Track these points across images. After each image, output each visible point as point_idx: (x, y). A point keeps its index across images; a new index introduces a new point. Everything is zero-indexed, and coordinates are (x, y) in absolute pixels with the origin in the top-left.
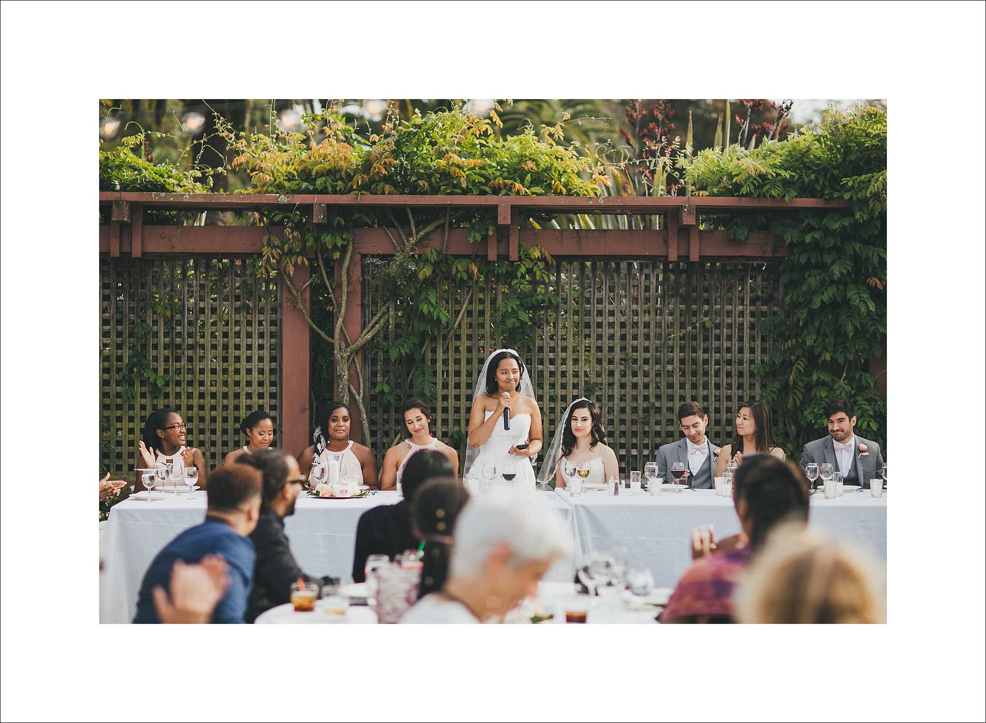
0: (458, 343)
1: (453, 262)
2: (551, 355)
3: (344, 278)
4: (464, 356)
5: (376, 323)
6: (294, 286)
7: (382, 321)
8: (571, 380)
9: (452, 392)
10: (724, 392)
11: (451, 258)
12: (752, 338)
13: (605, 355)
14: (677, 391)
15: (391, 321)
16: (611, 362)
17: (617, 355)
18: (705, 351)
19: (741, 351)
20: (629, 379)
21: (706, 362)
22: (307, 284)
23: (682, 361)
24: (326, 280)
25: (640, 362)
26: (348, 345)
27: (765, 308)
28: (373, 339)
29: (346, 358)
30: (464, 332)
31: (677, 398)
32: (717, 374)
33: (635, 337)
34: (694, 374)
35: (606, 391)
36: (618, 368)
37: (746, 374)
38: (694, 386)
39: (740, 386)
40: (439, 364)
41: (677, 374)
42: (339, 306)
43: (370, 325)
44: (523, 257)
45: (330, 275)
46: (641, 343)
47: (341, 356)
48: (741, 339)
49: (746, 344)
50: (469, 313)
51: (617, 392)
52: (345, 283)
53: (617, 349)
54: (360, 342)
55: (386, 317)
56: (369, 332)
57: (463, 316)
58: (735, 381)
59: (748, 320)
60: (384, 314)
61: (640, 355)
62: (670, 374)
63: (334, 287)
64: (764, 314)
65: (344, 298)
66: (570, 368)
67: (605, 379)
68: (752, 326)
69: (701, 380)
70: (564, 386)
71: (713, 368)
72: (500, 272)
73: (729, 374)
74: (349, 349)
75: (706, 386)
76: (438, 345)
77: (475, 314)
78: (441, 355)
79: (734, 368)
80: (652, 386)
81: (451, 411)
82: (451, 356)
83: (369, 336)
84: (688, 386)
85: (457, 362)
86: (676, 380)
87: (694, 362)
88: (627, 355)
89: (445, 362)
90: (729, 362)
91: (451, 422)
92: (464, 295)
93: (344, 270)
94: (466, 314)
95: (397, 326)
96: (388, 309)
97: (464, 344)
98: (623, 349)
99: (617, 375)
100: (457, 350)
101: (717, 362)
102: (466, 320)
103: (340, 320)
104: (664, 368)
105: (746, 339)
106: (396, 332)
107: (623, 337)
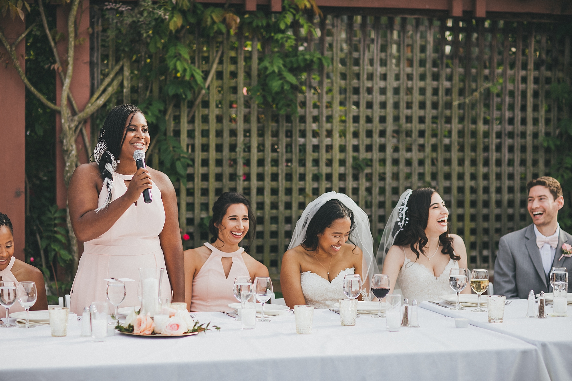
0: (206, 111)
1: (203, 12)
2: (315, 126)
3: (71, 29)
4: (213, 126)
5: (109, 85)
6: (6, 38)
7: (115, 83)
8: (337, 156)
9: (198, 170)
10: (506, 170)
11: (200, 6)
12: (536, 108)
13: (376, 126)
14: (456, 168)
15: (126, 83)
16: (382, 134)
17: (390, 127)
18: (486, 122)
19: (524, 122)
20: (403, 155)
21: (486, 135)
22: (23, 35)
23: (461, 134)
24: (48, 31)
25: (415, 134)
26: (74, 113)
27: (549, 74)
28: (105, 105)
29: (74, 129)
30: (214, 97)
31: (455, 177)
32: (499, 148)
33: (409, 106)
34: (474, 148)
35: (377, 168)
36: (390, 142)
37: (530, 149)
38: (474, 163)
39: (523, 163)
40: (184, 136)
41: (455, 147)
42: (65, 64)
43: (102, 88)
44: (287, 7)
45: (52, 25)
46: (416, 112)
47: (69, 126)
48: (524, 108)
49: (530, 114)
50: (219, 75)
51: (389, 169)
52: (72, 35)
53: (390, 119)
54: (91, 109)
55: (120, 78)
56: (101, 95)
57: (212, 81)
58: (517, 157)
59: (531, 87)
60: (117, 74)
61: (415, 127)
62: (448, 148)
63: (57, 38)
64: (548, 81)
65: (71, 53)
66: (337, 141)
67: (376, 155)
68: (536, 94)
69: (481, 156)
70: (329, 163)
71: (494, 141)
72: (260, 24)
73: (511, 149)
74: (76, 118)
75: (486, 163)
76: (182, 114)
77: (226, 75)
78: (186, 125)
79: (518, 142)
80: (428, 162)
81: (198, 193)
82: (198, 126)
83: (101, 102)
84: (467, 163)
85: (205, 134)
86: (455, 155)
87: (474, 134)
88: (400, 126)
89: (191, 134)
90: (511, 135)
91: (197, 207)
92: (213, 53)
93: (72, 19)
94: (215, 77)
95: (134, 90)
96: (122, 69)
97: (214, 112)
98: (396, 119)
99: (389, 150)
100: (205, 119)
101: (499, 135)
102: (216, 83)
103: (67, 82)
104: (441, 142)
105: (529, 108)
106: (131, 97)
107: (396, 105)
